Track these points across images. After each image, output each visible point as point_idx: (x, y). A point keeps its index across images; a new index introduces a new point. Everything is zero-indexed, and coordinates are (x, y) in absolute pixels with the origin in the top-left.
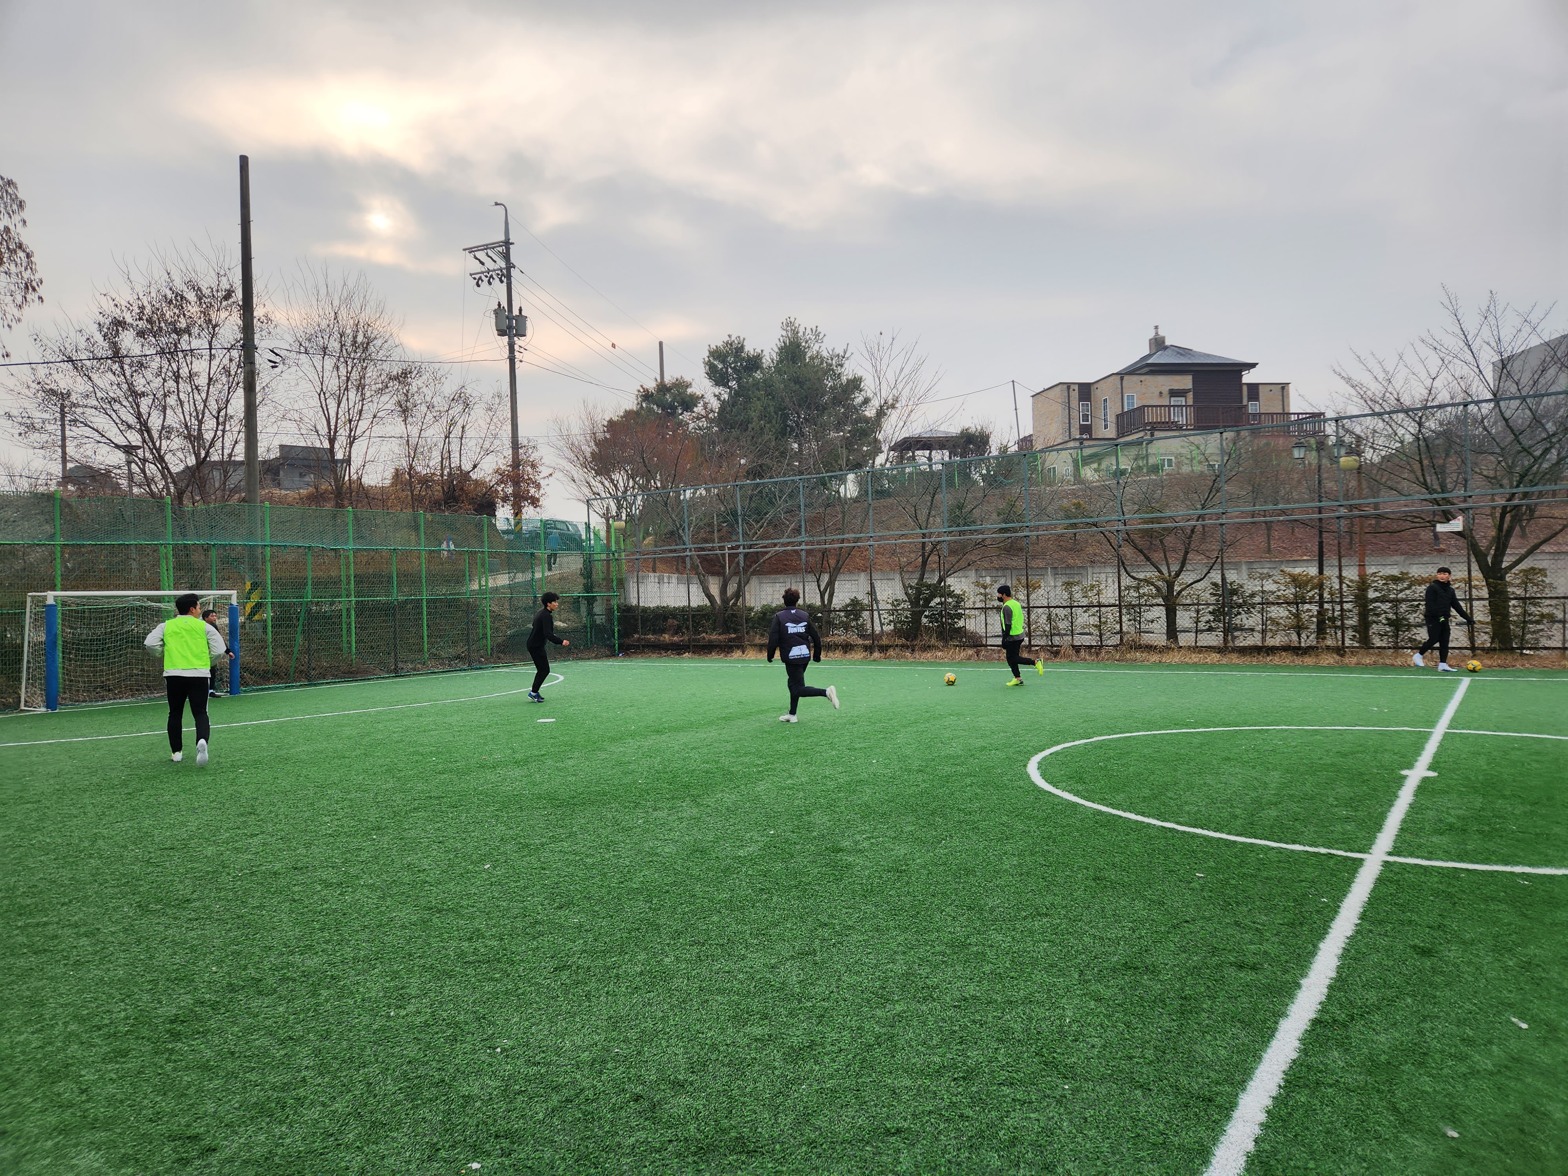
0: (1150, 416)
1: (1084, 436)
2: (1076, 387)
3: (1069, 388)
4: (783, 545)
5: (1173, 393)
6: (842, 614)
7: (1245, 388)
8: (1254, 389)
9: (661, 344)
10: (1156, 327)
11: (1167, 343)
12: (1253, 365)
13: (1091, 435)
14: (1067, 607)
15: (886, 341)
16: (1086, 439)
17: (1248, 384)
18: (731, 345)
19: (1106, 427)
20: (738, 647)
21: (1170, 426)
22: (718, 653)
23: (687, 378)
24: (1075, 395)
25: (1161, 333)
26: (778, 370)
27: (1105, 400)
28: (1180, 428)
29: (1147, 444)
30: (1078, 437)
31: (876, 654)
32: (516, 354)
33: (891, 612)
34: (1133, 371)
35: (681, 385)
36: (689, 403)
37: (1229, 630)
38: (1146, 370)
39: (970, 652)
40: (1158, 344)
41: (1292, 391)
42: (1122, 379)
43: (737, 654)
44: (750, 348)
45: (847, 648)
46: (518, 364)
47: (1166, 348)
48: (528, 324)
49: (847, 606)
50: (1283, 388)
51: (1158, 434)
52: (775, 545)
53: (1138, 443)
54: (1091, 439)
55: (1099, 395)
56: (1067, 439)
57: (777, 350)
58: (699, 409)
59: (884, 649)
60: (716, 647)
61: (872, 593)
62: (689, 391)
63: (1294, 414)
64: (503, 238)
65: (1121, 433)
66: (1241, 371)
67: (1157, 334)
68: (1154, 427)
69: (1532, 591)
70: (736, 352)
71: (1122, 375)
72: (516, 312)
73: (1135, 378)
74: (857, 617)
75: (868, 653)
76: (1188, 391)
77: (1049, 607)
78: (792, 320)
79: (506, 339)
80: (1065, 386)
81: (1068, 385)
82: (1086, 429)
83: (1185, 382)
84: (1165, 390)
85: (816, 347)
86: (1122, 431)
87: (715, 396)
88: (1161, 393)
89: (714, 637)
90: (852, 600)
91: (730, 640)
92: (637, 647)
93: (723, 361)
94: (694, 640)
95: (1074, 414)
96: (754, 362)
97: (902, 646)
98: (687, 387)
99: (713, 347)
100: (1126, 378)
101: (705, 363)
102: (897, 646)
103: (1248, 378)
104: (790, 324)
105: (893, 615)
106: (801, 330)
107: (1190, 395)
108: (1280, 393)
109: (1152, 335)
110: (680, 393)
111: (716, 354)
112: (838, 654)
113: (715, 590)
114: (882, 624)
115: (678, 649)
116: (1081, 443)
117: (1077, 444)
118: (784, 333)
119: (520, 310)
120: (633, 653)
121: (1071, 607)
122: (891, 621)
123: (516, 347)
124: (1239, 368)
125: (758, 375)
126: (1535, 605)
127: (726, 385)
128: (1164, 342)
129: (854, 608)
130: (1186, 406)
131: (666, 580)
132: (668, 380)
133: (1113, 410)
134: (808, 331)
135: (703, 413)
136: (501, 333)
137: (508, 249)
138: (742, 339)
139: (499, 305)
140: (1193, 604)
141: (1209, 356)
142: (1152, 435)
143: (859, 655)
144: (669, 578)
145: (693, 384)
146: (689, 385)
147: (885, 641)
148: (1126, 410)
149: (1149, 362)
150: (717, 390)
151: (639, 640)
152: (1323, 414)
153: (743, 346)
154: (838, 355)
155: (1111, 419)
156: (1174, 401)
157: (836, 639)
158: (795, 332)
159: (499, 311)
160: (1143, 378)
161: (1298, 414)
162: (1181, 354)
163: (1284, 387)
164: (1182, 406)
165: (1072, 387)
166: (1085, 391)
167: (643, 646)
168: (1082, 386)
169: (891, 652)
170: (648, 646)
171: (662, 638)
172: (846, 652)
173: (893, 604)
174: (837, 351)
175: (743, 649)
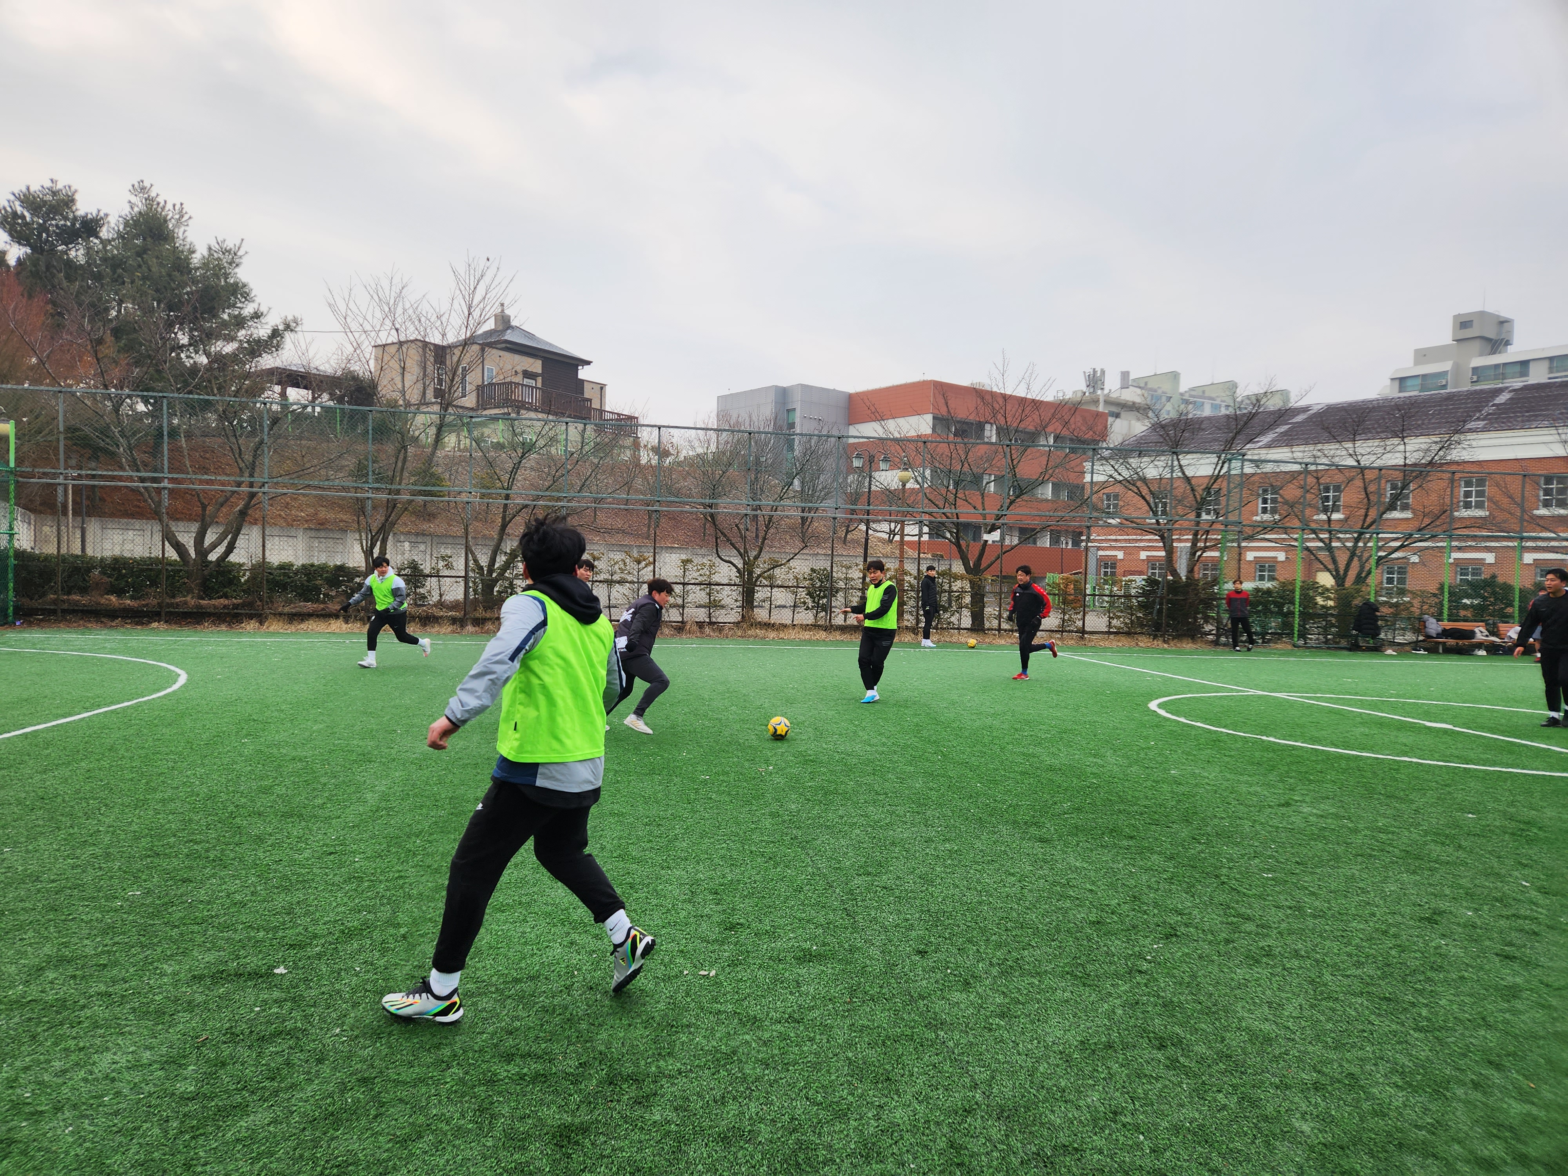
0: (513, 393)
1: (439, 401)
2: (432, 348)
3: (425, 346)
5: (527, 374)
8: (587, 385)
10: (502, 305)
11: (515, 323)
12: (588, 363)
17: (580, 379)
19: (466, 396)
20: (251, 617)
21: (529, 406)
22: (214, 624)
24: (430, 355)
25: (507, 312)
27: (464, 368)
29: (514, 421)
30: (434, 400)
34: (490, 344)
38: (499, 344)
40: (504, 322)
41: (608, 391)
42: (482, 350)
43: (251, 626)
47: (512, 328)
50: (602, 388)
51: (524, 414)
53: (506, 418)
56: (422, 401)
60: (209, 615)
65: (483, 405)
66: (578, 366)
70: (60, 206)
71: (484, 346)
73: (497, 352)
76: (538, 374)
78: (147, 185)
80: (422, 344)
81: (425, 344)
82: (442, 394)
83: (536, 366)
84: (520, 371)
86: (483, 403)
88: (516, 372)
93: (35, 213)
95: (429, 375)
100: (486, 349)
103: (583, 373)
104: (143, 189)
107: (539, 379)
108: (600, 392)
109: (498, 311)
120: (41, 620)
124: (574, 363)
128: (509, 321)
130: (536, 388)
133: (474, 380)
141: (551, 344)
142: (518, 413)
148: (488, 382)
149: (502, 337)
152: (637, 419)
155: (471, 388)
156: (527, 381)
160: (502, 353)
161: (611, 413)
163: (602, 387)
164: (533, 387)
165: (429, 346)
166: (441, 352)
168: (436, 346)
171: (103, 601)
175: (261, 619)
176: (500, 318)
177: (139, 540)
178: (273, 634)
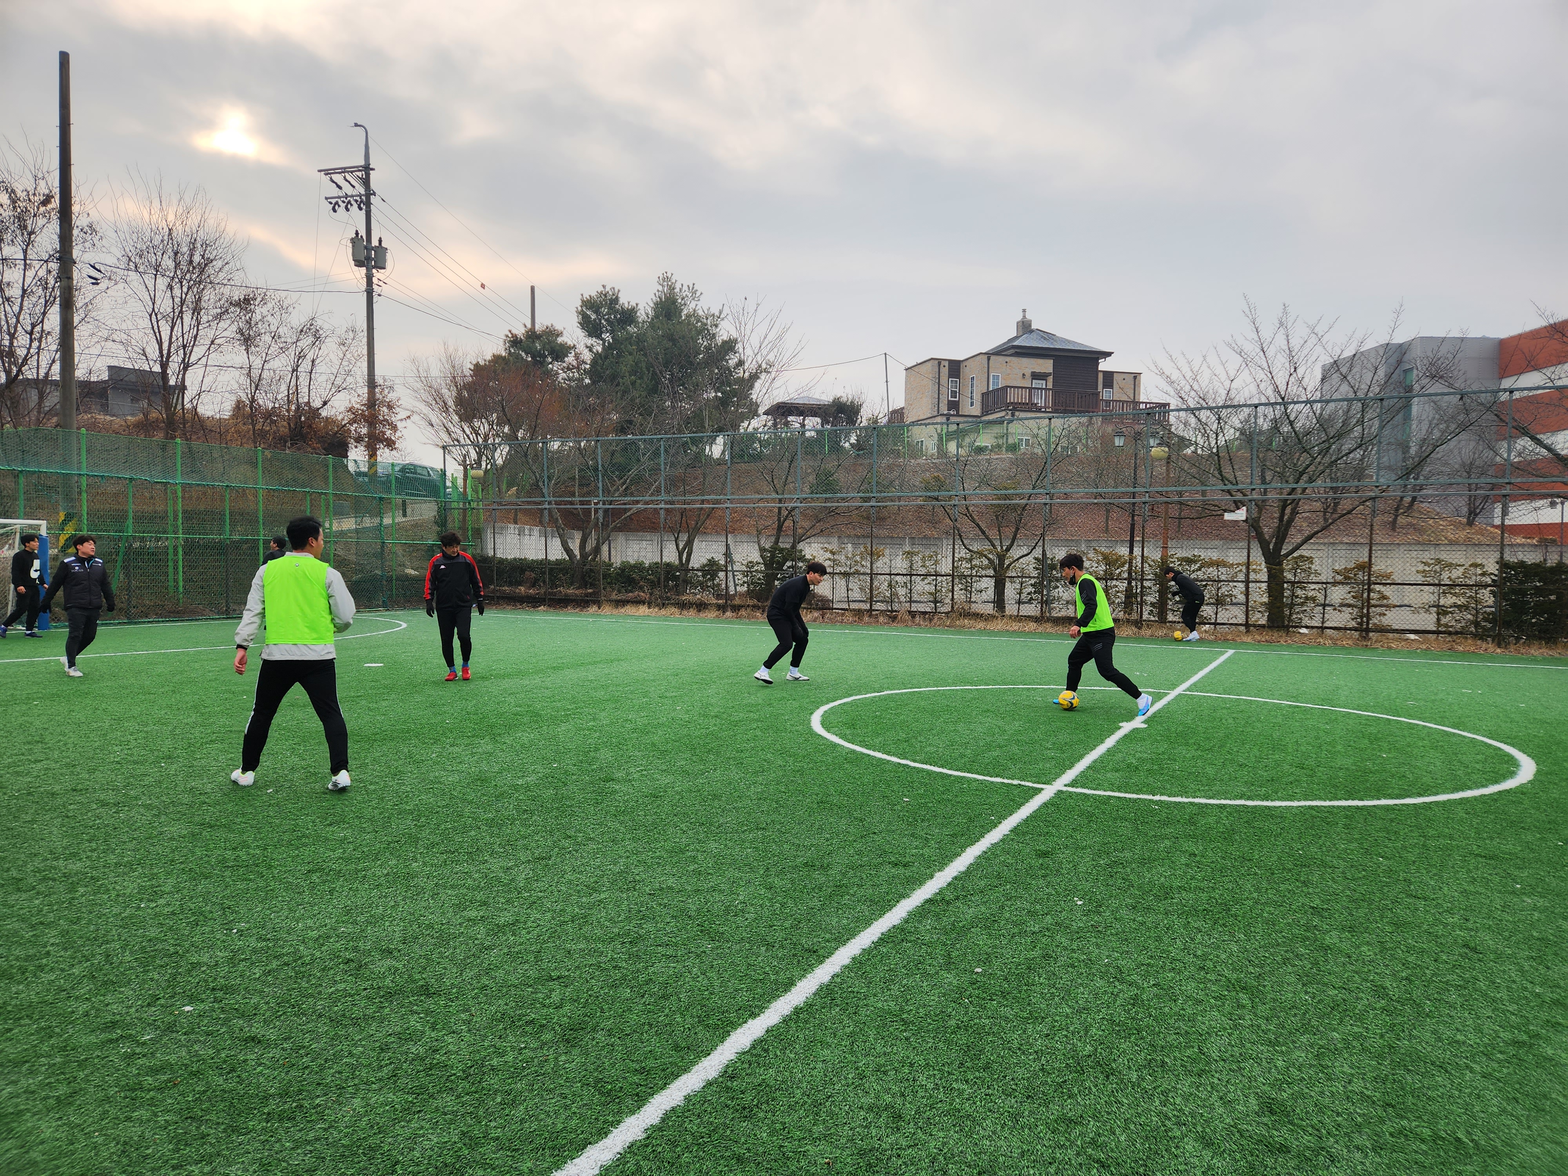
0: (1012, 397)
1: (952, 412)
2: (947, 364)
3: (939, 364)
4: (647, 503)
5: (1035, 376)
6: (700, 574)
7: (1101, 376)
8: (1109, 377)
9: (533, 288)
10: (1024, 311)
11: (1034, 327)
12: (1109, 354)
13: (958, 411)
14: (907, 575)
15: (751, 307)
16: (953, 415)
17: (1105, 372)
18: (605, 295)
19: (972, 404)
20: (594, 602)
21: (1031, 407)
22: (574, 607)
23: (558, 327)
24: (945, 371)
25: (1028, 317)
26: (652, 325)
27: (973, 378)
28: (1039, 410)
29: (1008, 423)
30: (946, 412)
31: (729, 614)
32: (375, 287)
33: (745, 574)
34: (999, 352)
35: (551, 334)
36: (560, 352)
37: (1046, 603)
38: (1012, 351)
39: (816, 614)
40: (1025, 327)
41: (1144, 380)
42: (989, 359)
43: (593, 609)
44: (626, 300)
45: (701, 606)
46: (376, 298)
47: (1032, 331)
48: (389, 256)
49: (705, 566)
50: (1135, 378)
51: (1019, 415)
52: (638, 502)
53: (1000, 422)
54: (958, 415)
55: (967, 372)
56: (936, 413)
57: (652, 305)
58: (570, 359)
59: (736, 608)
60: (572, 601)
61: (728, 554)
62: (560, 340)
63: (1143, 403)
64: (362, 163)
65: (986, 411)
66: (1098, 359)
67: (1024, 317)
68: (1016, 407)
69: (1301, 576)
70: (611, 304)
71: (989, 355)
72: (375, 243)
73: (1001, 359)
74: (714, 576)
75: (721, 612)
76: (1049, 374)
77: (890, 574)
78: (669, 275)
79: (363, 270)
80: (937, 362)
81: (940, 361)
82: (954, 405)
83: (1046, 366)
84: (1028, 373)
85: (692, 305)
86: (986, 409)
87: (587, 347)
88: (1024, 375)
89: (570, 591)
90: (709, 560)
91: (587, 595)
92: (492, 598)
93: (597, 312)
94: (550, 594)
95: (943, 390)
96: (629, 316)
97: (754, 606)
98: (558, 335)
99: (586, 296)
100: (993, 358)
101: (579, 313)
102: (748, 606)
103: (1104, 365)
104: (666, 279)
105: (747, 576)
106: (678, 286)
107: (1050, 379)
108: (1133, 383)
109: (1019, 318)
110: (550, 342)
111: (589, 304)
112: (692, 612)
113: (575, 546)
114: (736, 585)
115: (533, 602)
116: (948, 419)
117: (944, 419)
118: (660, 288)
119: (380, 241)
121: (911, 575)
122: (744, 582)
123: (375, 280)
124: (1096, 356)
125: (632, 329)
126: (1303, 588)
127: (599, 337)
128: (1030, 325)
129: (711, 569)
130: (1046, 389)
131: (527, 532)
132: (538, 328)
133: (979, 388)
134: (685, 288)
135: (575, 363)
136: (359, 263)
137: (368, 175)
138: (616, 291)
139: (357, 233)
140: (1019, 577)
141: (1069, 341)
142: (1013, 415)
143: (712, 614)
144: (530, 530)
145: (565, 332)
146: (560, 334)
147: (737, 601)
148: (991, 389)
149: (1015, 344)
150: (590, 341)
151: (494, 591)
152: (1169, 404)
153: (617, 299)
154: (713, 315)
155: (977, 397)
156: (1037, 383)
157: (690, 598)
158: (672, 288)
159: (355, 241)
160: (1008, 359)
161: (1146, 403)
162: (1045, 339)
163: (1136, 376)
164: (1042, 389)
165: (943, 363)
166: (955, 368)
167: (498, 598)
168: (951, 362)
169: (743, 612)
170: (503, 598)
171: (517, 590)
172: (699, 611)
173: (747, 566)
174: (712, 311)
175: (599, 604)
176: (1020, 324)
177: (649, 548)
178: (606, 616)
